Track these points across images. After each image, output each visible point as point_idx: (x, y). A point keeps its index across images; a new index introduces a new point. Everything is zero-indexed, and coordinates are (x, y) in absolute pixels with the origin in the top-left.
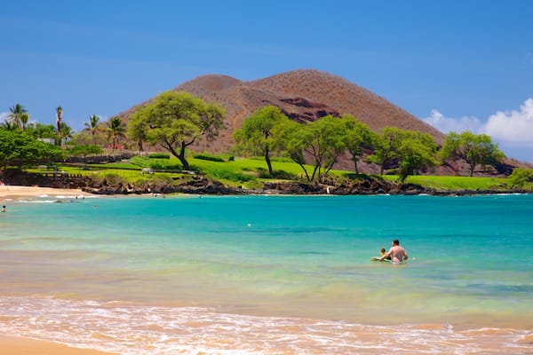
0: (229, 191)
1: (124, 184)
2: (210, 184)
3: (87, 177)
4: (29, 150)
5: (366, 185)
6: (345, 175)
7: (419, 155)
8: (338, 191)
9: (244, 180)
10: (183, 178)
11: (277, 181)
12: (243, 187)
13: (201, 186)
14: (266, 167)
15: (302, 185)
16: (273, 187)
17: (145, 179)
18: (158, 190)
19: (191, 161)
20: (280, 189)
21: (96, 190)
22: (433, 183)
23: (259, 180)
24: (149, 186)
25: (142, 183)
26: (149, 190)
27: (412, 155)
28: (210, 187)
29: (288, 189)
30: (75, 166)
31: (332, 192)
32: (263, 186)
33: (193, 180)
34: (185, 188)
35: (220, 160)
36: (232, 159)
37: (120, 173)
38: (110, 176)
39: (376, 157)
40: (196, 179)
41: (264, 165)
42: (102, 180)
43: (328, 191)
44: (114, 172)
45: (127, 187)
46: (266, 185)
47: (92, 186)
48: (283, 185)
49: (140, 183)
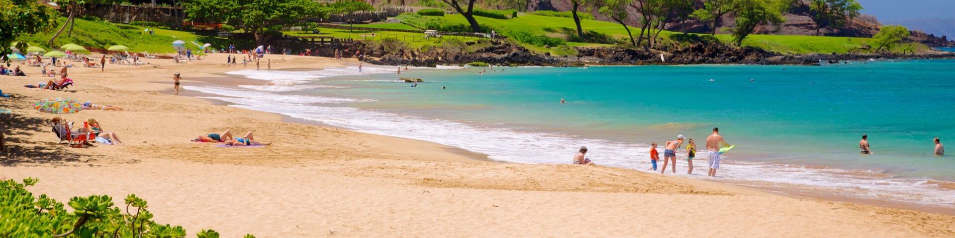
0: (539, 61)
1: (406, 51)
2: (515, 50)
3: (359, 43)
4: (294, 9)
5: (699, 50)
6: (672, 37)
7: (762, 9)
8: (677, 59)
9: (551, 44)
10: (479, 42)
11: (595, 46)
12: (552, 54)
13: (504, 53)
14: (574, 27)
15: (629, 52)
16: (590, 53)
17: (432, 44)
18: (451, 58)
19: (480, 20)
20: (599, 56)
21: (377, 59)
22: (775, 45)
23: (571, 45)
24: (438, 54)
25: (429, 50)
26: (440, 58)
27: (752, 9)
28: (515, 55)
29: (610, 56)
30: (335, 27)
31: (669, 61)
32: (577, 52)
33: (492, 45)
34: (485, 55)
35: (502, 17)
36: (515, 15)
37: (400, 36)
38: (388, 41)
39: (706, 11)
40: (496, 43)
41: (571, 24)
42: (378, 46)
43: (662, 58)
44: (392, 35)
45: (410, 55)
46: (580, 51)
47: (371, 53)
48: (603, 50)
49: (426, 50)
